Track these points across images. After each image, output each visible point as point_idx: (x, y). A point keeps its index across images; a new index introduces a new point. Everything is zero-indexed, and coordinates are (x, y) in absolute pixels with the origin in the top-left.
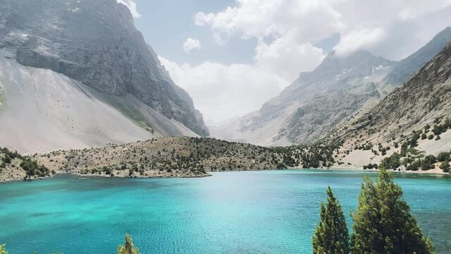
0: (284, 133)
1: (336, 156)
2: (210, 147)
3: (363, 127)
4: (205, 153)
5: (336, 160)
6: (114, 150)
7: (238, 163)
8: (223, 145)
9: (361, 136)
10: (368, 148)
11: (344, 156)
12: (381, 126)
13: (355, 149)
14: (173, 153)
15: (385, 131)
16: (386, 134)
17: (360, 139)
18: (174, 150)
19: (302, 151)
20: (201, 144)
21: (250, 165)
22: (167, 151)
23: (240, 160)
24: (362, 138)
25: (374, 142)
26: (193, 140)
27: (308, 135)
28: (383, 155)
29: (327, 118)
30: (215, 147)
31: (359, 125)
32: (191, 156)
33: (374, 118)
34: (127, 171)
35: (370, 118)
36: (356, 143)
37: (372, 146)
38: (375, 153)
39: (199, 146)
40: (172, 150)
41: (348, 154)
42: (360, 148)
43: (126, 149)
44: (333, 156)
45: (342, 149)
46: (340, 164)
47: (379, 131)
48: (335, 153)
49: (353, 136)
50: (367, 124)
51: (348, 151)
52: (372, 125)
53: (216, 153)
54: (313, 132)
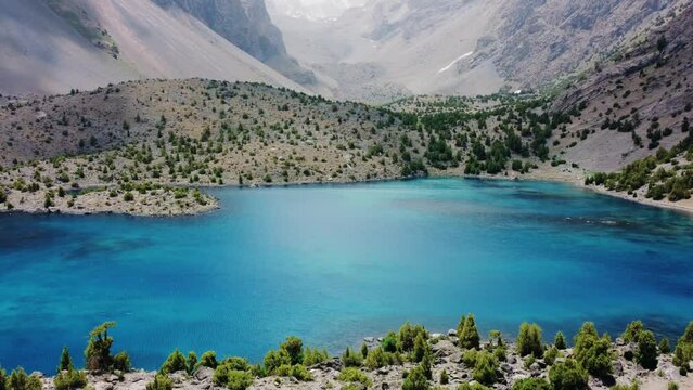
0: (486, 50)
1: (556, 143)
2: (254, 113)
3: (640, 68)
4: (241, 128)
5: (553, 152)
6: (13, 119)
7: (309, 163)
8: (286, 108)
9: (628, 93)
10: (628, 128)
11: (574, 144)
12: (677, 69)
13: (603, 128)
14: (161, 128)
15: (679, 86)
16: (677, 94)
17: (622, 102)
18: (164, 120)
19: (482, 125)
20: (233, 102)
21: (335, 168)
22: (146, 121)
23: (315, 153)
24: (627, 99)
25: (645, 113)
26: (212, 92)
27: (550, 60)
28: (651, 147)
29: (608, 12)
30: (267, 113)
31: (631, 63)
32: (206, 135)
33: (671, 46)
34: (41, 195)
35: (662, 45)
36: (610, 111)
37: (638, 123)
38: (637, 141)
39: (226, 107)
40: (159, 119)
41: (584, 138)
42: (613, 127)
43: (43, 114)
44: (549, 143)
45: (575, 126)
46: (554, 165)
47: (669, 84)
48: (557, 133)
49: (610, 92)
50: (652, 61)
51: (586, 132)
52: (659, 66)
53: (266, 130)
54: (562, 51)
